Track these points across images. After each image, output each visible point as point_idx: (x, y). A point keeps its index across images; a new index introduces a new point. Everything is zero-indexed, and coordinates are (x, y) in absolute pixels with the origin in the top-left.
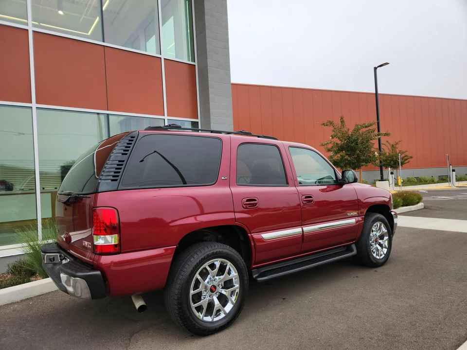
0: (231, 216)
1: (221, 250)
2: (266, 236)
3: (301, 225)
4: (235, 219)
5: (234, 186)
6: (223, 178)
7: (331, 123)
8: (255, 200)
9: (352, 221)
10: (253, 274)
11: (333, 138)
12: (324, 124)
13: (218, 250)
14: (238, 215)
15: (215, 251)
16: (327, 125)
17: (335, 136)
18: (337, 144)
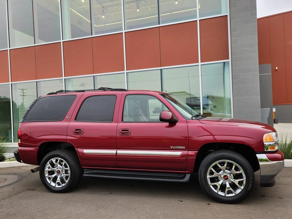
0: (64, 137)
1: (59, 154)
2: (86, 151)
3: (117, 149)
4: (66, 139)
5: (72, 122)
6: (67, 117)
8: (81, 130)
9: (179, 153)
10: (84, 171)
13: (57, 154)
14: (69, 138)
15: (56, 154)
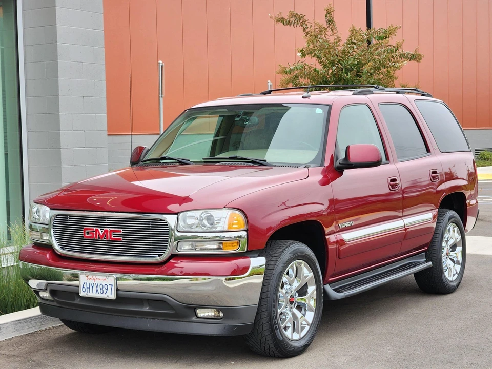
7: (298, 19)
11: (303, 55)
12: (281, 20)
16: (289, 23)
17: (311, 53)
18: (315, 70)
